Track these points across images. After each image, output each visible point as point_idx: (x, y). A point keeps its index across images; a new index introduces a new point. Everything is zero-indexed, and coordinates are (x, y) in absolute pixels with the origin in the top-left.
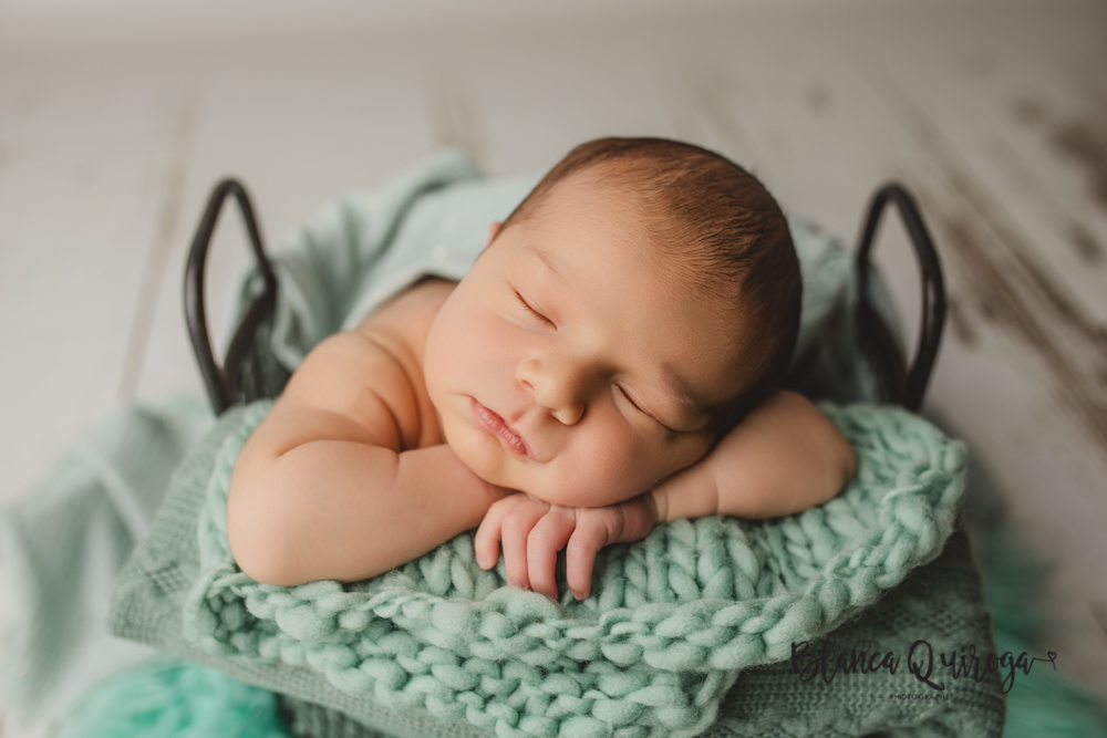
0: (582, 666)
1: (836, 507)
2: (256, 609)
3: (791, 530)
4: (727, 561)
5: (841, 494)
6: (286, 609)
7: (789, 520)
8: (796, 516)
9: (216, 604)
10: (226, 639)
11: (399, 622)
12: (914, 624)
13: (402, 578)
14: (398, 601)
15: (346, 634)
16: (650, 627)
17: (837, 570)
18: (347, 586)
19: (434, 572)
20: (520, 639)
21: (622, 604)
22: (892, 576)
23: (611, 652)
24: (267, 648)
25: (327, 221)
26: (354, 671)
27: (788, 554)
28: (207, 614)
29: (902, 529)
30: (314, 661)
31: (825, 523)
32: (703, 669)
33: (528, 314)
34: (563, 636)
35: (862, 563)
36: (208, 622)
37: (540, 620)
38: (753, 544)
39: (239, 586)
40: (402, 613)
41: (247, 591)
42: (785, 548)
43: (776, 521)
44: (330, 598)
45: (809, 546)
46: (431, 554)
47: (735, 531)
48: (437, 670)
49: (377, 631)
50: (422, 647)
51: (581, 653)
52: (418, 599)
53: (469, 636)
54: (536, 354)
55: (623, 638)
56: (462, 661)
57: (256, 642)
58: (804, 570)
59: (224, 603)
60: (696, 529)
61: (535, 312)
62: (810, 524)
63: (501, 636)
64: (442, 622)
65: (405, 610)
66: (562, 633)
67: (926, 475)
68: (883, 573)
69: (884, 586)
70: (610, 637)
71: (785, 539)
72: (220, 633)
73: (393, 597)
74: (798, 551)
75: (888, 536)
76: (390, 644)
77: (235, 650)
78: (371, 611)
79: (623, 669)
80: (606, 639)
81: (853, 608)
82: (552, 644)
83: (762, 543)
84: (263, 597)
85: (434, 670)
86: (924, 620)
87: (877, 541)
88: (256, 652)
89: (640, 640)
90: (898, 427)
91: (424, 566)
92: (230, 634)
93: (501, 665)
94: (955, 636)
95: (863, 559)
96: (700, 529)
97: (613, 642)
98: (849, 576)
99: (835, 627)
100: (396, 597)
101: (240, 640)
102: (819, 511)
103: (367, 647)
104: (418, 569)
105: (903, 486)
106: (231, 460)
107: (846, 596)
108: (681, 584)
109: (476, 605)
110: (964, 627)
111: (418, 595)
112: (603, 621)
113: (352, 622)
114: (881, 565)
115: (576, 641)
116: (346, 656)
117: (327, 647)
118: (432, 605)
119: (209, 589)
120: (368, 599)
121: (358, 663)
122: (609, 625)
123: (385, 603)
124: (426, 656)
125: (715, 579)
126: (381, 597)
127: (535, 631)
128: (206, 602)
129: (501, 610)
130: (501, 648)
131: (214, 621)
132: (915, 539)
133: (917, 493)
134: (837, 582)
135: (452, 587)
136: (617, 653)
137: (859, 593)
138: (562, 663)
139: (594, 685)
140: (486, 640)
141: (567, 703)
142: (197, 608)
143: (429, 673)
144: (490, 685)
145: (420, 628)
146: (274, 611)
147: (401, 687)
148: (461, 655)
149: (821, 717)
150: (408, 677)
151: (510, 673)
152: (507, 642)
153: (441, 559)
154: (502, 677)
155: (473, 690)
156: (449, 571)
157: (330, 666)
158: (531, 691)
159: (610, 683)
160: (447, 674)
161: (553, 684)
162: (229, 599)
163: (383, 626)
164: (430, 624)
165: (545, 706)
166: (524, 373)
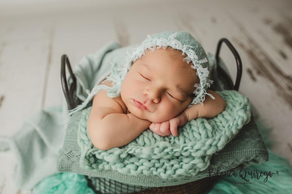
0: (178, 157)
1: (224, 113)
2: (98, 156)
3: (216, 120)
4: (205, 128)
5: (224, 110)
6: (107, 156)
7: (215, 118)
8: (216, 116)
9: (88, 157)
10: (91, 165)
11: (134, 154)
12: (247, 138)
13: (133, 143)
14: (134, 149)
15: (121, 160)
16: (192, 147)
17: (228, 127)
18: (120, 148)
19: (140, 141)
20: (163, 153)
21: (185, 143)
22: (240, 126)
23: (184, 154)
24: (100, 167)
25: (84, 62)
26: (124, 168)
27: (217, 125)
28: (86, 160)
29: (240, 116)
30: (113, 167)
31: (223, 117)
32: (205, 155)
33: (145, 79)
34: (172, 151)
35: (233, 125)
36: (86, 162)
37: (167, 148)
38: (209, 123)
39: (94, 152)
40: (135, 152)
41: (96, 153)
42: (216, 123)
43: (212, 118)
44: (117, 151)
45: (221, 123)
46: (138, 137)
47: (205, 121)
49: (128, 158)
50: (139, 159)
51: (177, 154)
52: (138, 148)
53: (152, 154)
54: (148, 88)
55: (186, 151)
56: (150, 161)
57: (98, 165)
58: (221, 128)
59: (90, 157)
60: (196, 121)
61: (146, 78)
62: (220, 118)
63: (159, 153)
64: (145, 152)
65: (136, 151)
66: (172, 150)
67: (242, 105)
68: (238, 126)
69: (239, 129)
70: (184, 150)
71: (215, 122)
72: (89, 165)
73: (132, 148)
74: (219, 124)
75: (237, 118)
76: (132, 160)
77: (93, 168)
78: (128, 153)
79: (187, 157)
80: (183, 151)
81: (234, 135)
82: (170, 153)
83: (211, 123)
84: (100, 153)
85: (143, 164)
86: (249, 136)
87: (235, 120)
88: (97, 167)
89: (190, 150)
90: (235, 94)
92: (91, 164)
93: (159, 160)
94: (256, 139)
95: (233, 124)
96: (197, 121)
97: (184, 152)
98: (231, 128)
99: (231, 140)
100: (133, 148)
101: (94, 166)
102: (221, 114)
103: (126, 162)
104: (136, 141)
105: (238, 107)
106: (83, 124)
107: (232, 133)
108: (196, 135)
109: (152, 147)
110: (258, 137)
111: (138, 147)
112: (181, 147)
113: (123, 156)
114: (237, 124)
115: (176, 152)
116: (122, 165)
117: (117, 164)
118: (142, 149)
119: (86, 154)
120: (126, 150)
121: (125, 166)
122: (183, 148)
123: (131, 150)
124: (141, 161)
125: (203, 133)
126: (128, 150)
127: (166, 151)
128: (86, 157)
129: (158, 147)
130: (159, 155)
131: (88, 162)
132: (243, 118)
133: (242, 108)
134: (229, 130)
135: (145, 143)
136: (186, 154)
137: (234, 131)
138: (173, 157)
139: (181, 161)
140: (155, 154)
141: (176, 166)
142: (84, 159)
143: (142, 165)
144: (157, 165)
145: (139, 155)
146: (103, 156)
147: (136, 170)
148: (149, 159)
149: (231, 161)
150: (138, 167)
151: (162, 161)
152: (160, 154)
153: (141, 138)
154: (159, 163)
155: (153, 167)
156: (144, 140)
157: (118, 168)
158: (167, 165)
159: (185, 160)
160: (147, 164)
161: (172, 162)
162: (91, 155)
163: (131, 156)
164: (142, 153)
165: (171, 168)
166: (145, 92)
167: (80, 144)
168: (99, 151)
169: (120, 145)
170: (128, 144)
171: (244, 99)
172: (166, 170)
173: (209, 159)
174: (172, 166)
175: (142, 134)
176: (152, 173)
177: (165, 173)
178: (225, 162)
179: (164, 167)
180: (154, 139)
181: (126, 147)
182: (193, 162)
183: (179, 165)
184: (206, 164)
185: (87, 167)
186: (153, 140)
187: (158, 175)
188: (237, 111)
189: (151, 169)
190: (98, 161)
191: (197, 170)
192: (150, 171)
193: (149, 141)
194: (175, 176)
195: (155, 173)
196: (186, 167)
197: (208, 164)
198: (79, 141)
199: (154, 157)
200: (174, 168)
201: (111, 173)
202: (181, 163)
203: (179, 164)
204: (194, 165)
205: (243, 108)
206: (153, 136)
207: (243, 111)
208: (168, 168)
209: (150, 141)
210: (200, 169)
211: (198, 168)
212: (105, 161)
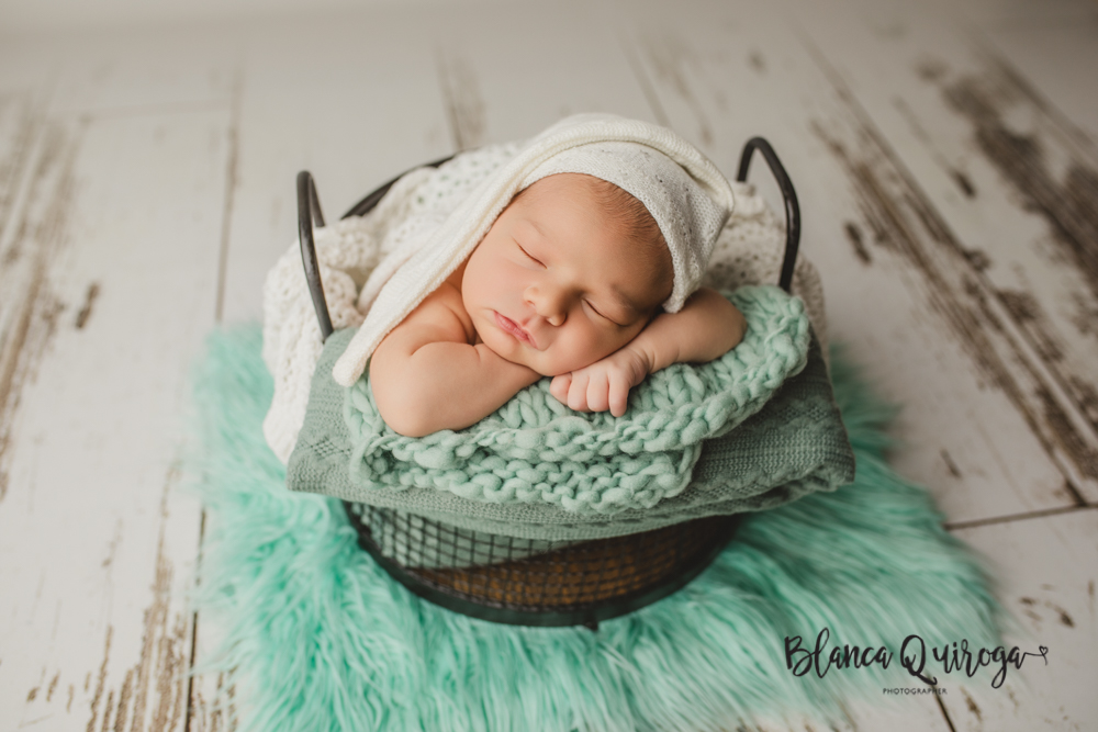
0: (608, 459)
2: (397, 454)
3: (718, 366)
4: (685, 385)
5: (742, 341)
6: (422, 451)
9: (370, 460)
10: (378, 480)
11: (495, 448)
12: (798, 416)
13: (492, 421)
14: (493, 435)
15: (460, 462)
16: (645, 425)
17: (742, 380)
18: (457, 431)
19: (510, 415)
20: (570, 447)
22: (774, 381)
23: (626, 447)
24: (405, 480)
26: (468, 484)
27: (718, 379)
28: (366, 467)
29: (776, 354)
30: (439, 483)
31: (737, 358)
32: (678, 447)
33: (529, 259)
34: (595, 440)
35: (755, 377)
36: (366, 471)
37: (580, 433)
38: (698, 375)
39: (386, 444)
40: (496, 442)
41: (391, 446)
42: (715, 375)
44: (449, 439)
45: (729, 373)
46: (505, 405)
47: (688, 369)
48: (519, 474)
49: (479, 457)
50: (507, 462)
51: (607, 450)
52: (504, 432)
53: (541, 448)
54: (535, 284)
55: (631, 437)
56: (534, 466)
57: (397, 477)
59: (375, 458)
61: (532, 258)
63: (559, 445)
64: (523, 441)
65: (498, 439)
66: (595, 438)
67: (783, 321)
68: (768, 379)
70: (624, 438)
71: (716, 371)
72: (374, 477)
73: (487, 434)
75: (770, 357)
76: (489, 463)
77: (385, 484)
78: (477, 443)
79: (634, 457)
80: (622, 439)
82: (589, 446)
83: (702, 374)
84: (403, 447)
85: (518, 474)
86: (804, 413)
87: (764, 362)
88: (398, 483)
89: (641, 435)
91: (503, 413)
92: (379, 476)
93: (559, 464)
95: (756, 374)
97: (624, 441)
100: (490, 433)
101: (387, 479)
103: (473, 468)
104: (499, 415)
105: (773, 331)
109: (542, 429)
111: (504, 430)
112: (617, 428)
113: (465, 452)
114: (767, 376)
115: (605, 443)
116: (461, 476)
117: (448, 473)
118: (515, 435)
119: (366, 450)
120: (473, 437)
121: (469, 479)
122: (622, 430)
123: (485, 437)
124: (512, 466)
125: (680, 397)
126: (482, 433)
127: (578, 440)
128: (364, 458)
129: (557, 430)
130: (560, 452)
131: (370, 470)
132: (785, 358)
133: (782, 333)
135: (523, 421)
136: (628, 447)
138: (597, 459)
139: (618, 470)
140: (550, 449)
141: (603, 481)
142: (359, 464)
143: (515, 476)
144: (554, 477)
145: (508, 449)
146: (412, 454)
147: (499, 488)
148: (534, 462)
149: (749, 477)
150: (503, 481)
151: (566, 468)
152: (563, 448)
153: (513, 407)
154: (560, 471)
155: (544, 481)
156: (520, 413)
157: (452, 484)
158: (580, 478)
159: (629, 466)
160: (526, 475)
161: (594, 471)
162: (379, 454)
163: (484, 452)
164: (513, 445)
165: (590, 485)
166: (528, 296)
167: (351, 422)
168: (402, 440)
169: (459, 425)
170: (478, 423)
171: (789, 306)
172: (575, 490)
173: (689, 466)
174: (594, 480)
175: (515, 397)
176: (540, 496)
177: (574, 497)
178: (734, 477)
179: (572, 483)
180: (546, 410)
181: (472, 430)
182: (649, 470)
183: (612, 480)
184: (682, 477)
185: (368, 484)
186: (544, 414)
187: (557, 504)
188: (771, 341)
189: (538, 487)
190: (398, 466)
191: (659, 495)
192: (534, 493)
193: (533, 415)
194: (599, 507)
195: (548, 497)
196: (628, 483)
197: (688, 479)
198: (346, 412)
199: (547, 456)
200: (597, 486)
201: (431, 496)
202: (617, 475)
203: (612, 476)
204: (652, 477)
205: (787, 330)
206: (545, 404)
207: (786, 339)
208: (583, 485)
209: (536, 414)
210: (665, 491)
211: (661, 488)
212: (417, 466)
